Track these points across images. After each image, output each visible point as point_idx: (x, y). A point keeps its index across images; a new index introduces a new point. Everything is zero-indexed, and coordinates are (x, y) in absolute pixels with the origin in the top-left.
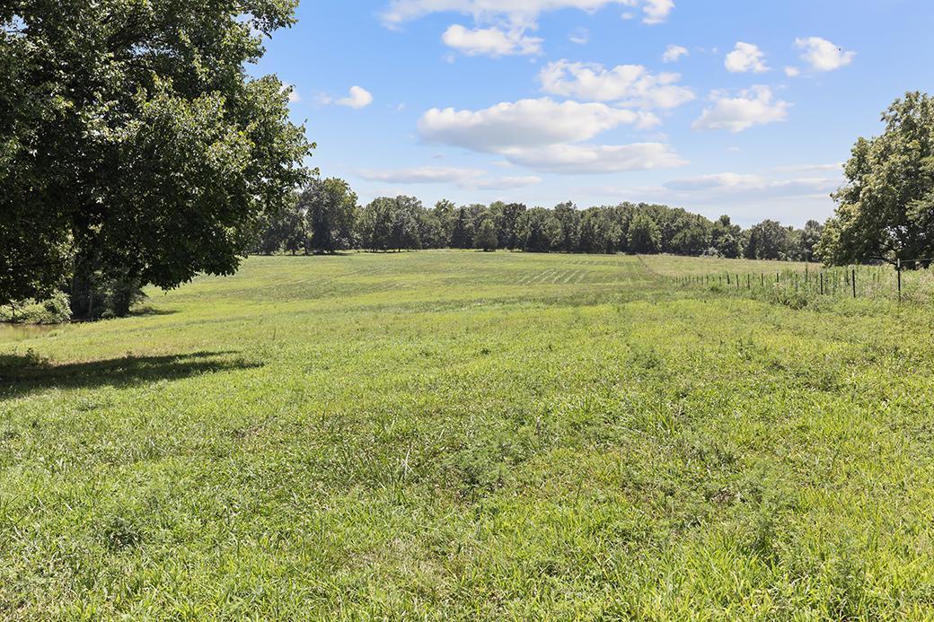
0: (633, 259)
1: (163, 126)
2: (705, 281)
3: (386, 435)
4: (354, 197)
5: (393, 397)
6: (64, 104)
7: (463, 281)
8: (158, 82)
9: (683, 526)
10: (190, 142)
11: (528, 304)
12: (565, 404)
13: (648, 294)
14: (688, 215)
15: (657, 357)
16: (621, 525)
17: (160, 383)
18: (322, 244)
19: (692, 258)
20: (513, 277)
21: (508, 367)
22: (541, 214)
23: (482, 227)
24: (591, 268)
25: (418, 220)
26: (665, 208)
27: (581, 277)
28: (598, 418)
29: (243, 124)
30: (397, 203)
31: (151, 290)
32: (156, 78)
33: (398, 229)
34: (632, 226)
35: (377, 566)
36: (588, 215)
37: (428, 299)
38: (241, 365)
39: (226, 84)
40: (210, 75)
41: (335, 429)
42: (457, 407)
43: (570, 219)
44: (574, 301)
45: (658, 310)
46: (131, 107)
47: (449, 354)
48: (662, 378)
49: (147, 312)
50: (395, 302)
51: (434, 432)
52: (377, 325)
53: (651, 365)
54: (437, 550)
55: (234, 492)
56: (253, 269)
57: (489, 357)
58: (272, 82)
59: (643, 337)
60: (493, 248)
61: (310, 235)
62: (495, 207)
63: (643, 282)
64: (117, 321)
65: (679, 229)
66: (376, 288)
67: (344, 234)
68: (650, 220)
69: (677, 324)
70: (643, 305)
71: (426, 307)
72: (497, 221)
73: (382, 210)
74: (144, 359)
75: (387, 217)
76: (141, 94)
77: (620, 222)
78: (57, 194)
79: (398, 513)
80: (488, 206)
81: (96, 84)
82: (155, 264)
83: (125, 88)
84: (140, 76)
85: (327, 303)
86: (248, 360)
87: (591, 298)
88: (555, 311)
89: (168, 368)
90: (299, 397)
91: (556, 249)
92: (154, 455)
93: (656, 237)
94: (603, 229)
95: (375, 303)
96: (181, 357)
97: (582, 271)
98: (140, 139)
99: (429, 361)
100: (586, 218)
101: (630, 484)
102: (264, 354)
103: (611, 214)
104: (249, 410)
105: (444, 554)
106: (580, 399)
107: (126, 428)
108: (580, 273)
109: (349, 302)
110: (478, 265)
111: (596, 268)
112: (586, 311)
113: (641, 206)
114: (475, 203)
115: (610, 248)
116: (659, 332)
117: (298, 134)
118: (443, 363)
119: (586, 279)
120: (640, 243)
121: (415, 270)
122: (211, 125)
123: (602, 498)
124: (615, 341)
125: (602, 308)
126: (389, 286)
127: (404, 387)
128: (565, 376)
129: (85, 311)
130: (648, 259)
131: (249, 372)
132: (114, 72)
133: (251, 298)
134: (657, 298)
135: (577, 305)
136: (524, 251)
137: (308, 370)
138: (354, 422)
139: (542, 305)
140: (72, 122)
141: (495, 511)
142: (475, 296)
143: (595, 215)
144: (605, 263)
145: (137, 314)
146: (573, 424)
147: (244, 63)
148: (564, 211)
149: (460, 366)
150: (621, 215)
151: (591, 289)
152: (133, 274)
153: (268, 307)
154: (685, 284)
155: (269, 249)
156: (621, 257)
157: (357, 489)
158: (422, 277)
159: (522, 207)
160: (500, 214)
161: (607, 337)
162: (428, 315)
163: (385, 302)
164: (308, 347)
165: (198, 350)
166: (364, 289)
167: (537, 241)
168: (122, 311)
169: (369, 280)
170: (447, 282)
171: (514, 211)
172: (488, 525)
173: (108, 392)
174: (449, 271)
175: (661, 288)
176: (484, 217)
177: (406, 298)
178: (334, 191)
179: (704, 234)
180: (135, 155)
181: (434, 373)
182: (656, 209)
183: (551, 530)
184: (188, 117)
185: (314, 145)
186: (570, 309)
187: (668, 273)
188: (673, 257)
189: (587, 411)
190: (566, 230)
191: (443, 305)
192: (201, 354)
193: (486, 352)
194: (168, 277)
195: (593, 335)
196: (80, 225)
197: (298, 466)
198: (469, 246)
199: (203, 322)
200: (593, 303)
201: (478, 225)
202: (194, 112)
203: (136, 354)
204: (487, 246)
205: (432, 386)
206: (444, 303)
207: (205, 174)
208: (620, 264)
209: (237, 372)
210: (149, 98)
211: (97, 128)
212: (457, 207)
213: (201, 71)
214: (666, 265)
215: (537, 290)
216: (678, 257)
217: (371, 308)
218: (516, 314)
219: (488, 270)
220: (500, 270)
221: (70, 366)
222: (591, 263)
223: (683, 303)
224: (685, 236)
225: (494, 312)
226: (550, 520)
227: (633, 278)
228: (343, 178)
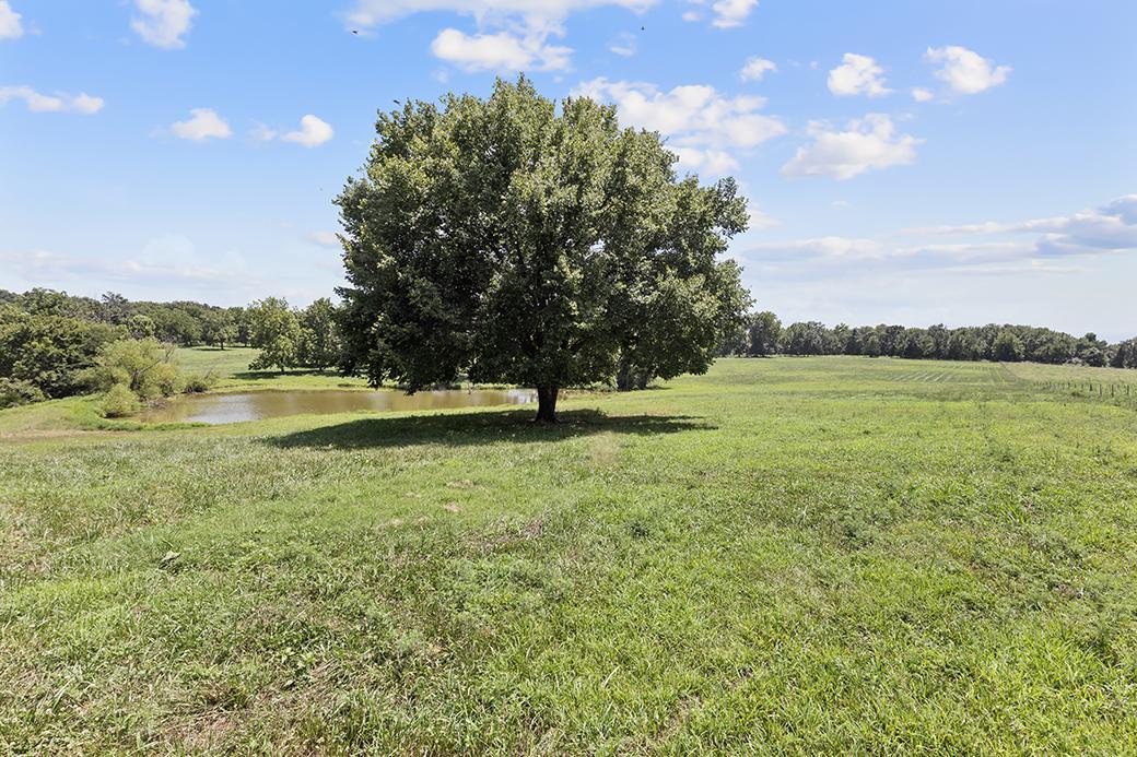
0: (997, 365)
1: (670, 294)
2: (1066, 386)
3: (792, 488)
4: (779, 323)
5: (798, 461)
6: (621, 286)
7: (854, 377)
8: (669, 271)
9: (1023, 607)
10: (684, 302)
11: (903, 397)
12: (927, 483)
13: (1009, 395)
14: (1052, 333)
15: (1012, 454)
16: (968, 595)
17: (662, 435)
18: (757, 351)
19: (1055, 366)
20: (891, 376)
21: (883, 447)
22: (917, 333)
23: (870, 341)
24: (957, 371)
25: (822, 336)
26: (1028, 328)
27: (949, 377)
28: (954, 500)
29: (713, 292)
30: (808, 326)
31: (659, 380)
32: (668, 268)
33: (808, 342)
34: (996, 341)
35: (782, 585)
36: (957, 333)
37: (827, 389)
38: (705, 427)
39: (705, 269)
40: (696, 263)
41: (759, 480)
42: (841, 474)
43: (941, 336)
44: (942, 397)
45: (1016, 409)
46: (654, 284)
47: (839, 432)
48: (1015, 473)
49: (655, 388)
50: (803, 389)
51: (826, 492)
52: (789, 405)
53: (1006, 459)
54: (822, 581)
55: (698, 513)
56: (721, 366)
57: (869, 438)
58: (730, 263)
59: (1000, 431)
60: (877, 356)
61: (750, 345)
62: (880, 328)
63: (1005, 383)
64: (639, 393)
65: (1042, 344)
66: (790, 379)
67: (772, 345)
68: (1014, 336)
69: (1034, 424)
70: (1003, 404)
71: (825, 395)
72: (881, 338)
73: (798, 330)
74: (653, 418)
75: (801, 335)
76: (659, 278)
77: (985, 338)
78: (615, 331)
79: (797, 548)
80: (874, 327)
81: (636, 273)
82: (662, 366)
83: (651, 274)
84: (659, 266)
85: (759, 388)
86: (710, 425)
87: (957, 395)
88: (925, 404)
89: (664, 425)
90: (738, 455)
91: (928, 357)
92: (656, 481)
93: (1019, 348)
94: (969, 344)
95: (789, 389)
96: (673, 418)
97: (950, 373)
98: (658, 302)
99: (823, 435)
100: (954, 336)
101: (978, 561)
102: (719, 420)
103: (978, 332)
104: (708, 459)
105: (827, 585)
106: (941, 482)
107: (643, 461)
108: (947, 375)
109: (773, 388)
110: (865, 367)
111: (962, 371)
112: (951, 406)
113: (1006, 326)
114: (865, 326)
115: (975, 357)
116: (1016, 429)
117: (746, 293)
118: (835, 438)
119: (953, 379)
120: (1005, 354)
121: (818, 369)
122: (697, 293)
123: (952, 568)
124: (975, 434)
125: (965, 404)
126: (799, 379)
127: (806, 454)
128: (929, 460)
129: (625, 386)
130: (1011, 366)
131: (711, 432)
132: (645, 265)
133: (712, 382)
134: (1017, 399)
135: (943, 400)
136: (901, 357)
137: (744, 435)
138: (772, 475)
139: (913, 398)
140: (625, 294)
141: (866, 562)
142: (861, 388)
143: (963, 333)
144: (970, 368)
145: (650, 388)
146: (932, 501)
147: (716, 254)
148: (936, 331)
149: (848, 442)
150: (989, 333)
151: (957, 388)
152: (650, 372)
153: (722, 389)
154: (1046, 388)
155: (725, 354)
156: (986, 364)
157: (772, 525)
158: (824, 374)
159: (902, 328)
160: (884, 332)
161: (968, 430)
162: (826, 401)
163: (797, 389)
164: (746, 418)
165: (682, 414)
166: (783, 380)
167: (912, 352)
168: (642, 387)
169: (787, 375)
170: (841, 378)
171: (895, 331)
172: (860, 573)
173: (634, 437)
174: (842, 370)
175: (1022, 389)
176: (871, 335)
177: (811, 387)
178: (766, 320)
179: (1068, 347)
180: (655, 309)
181: (827, 446)
182: (1020, 328)
183: (908, 586)
184: (683, 290)
185: (755, 301)
186: (937, 403)
187: (1029, 377)
188: (1036, 364)
189: (946, 493)
190: (937, 344)
191: (839, 394)
192: (683, 417)
193: (867, 433)
194: (667, 374)
195: (955, 427)
196: (625, 345)
197: (736, 502)
198: (858, 353)
199: (685, 396)
200: (958, 400)
201: (866, 339)
202: (688, 286)
203: (649, 414)
204: (872, 354)
205: (826, 456)
206: (837, 393)
207: (692, 319)
208: (984, 369)
209: (703, 431)
210: (664, 279)
211: (637, 295)
212: (851, 328)
213: (692, 262)
214: (1027, 371)
215: (910, 386)
216: (1040, 365)
217: (787, 393)
218: (893, 404)
219: (872, 370)
220: (882, 370)
221: (616, 418)
222: (957, 367)
223: (1042, 404)
224: (1049, 348)
225: (876, 402)
226: (906, 579)
227: (995, 380)
228: (773, 311)
